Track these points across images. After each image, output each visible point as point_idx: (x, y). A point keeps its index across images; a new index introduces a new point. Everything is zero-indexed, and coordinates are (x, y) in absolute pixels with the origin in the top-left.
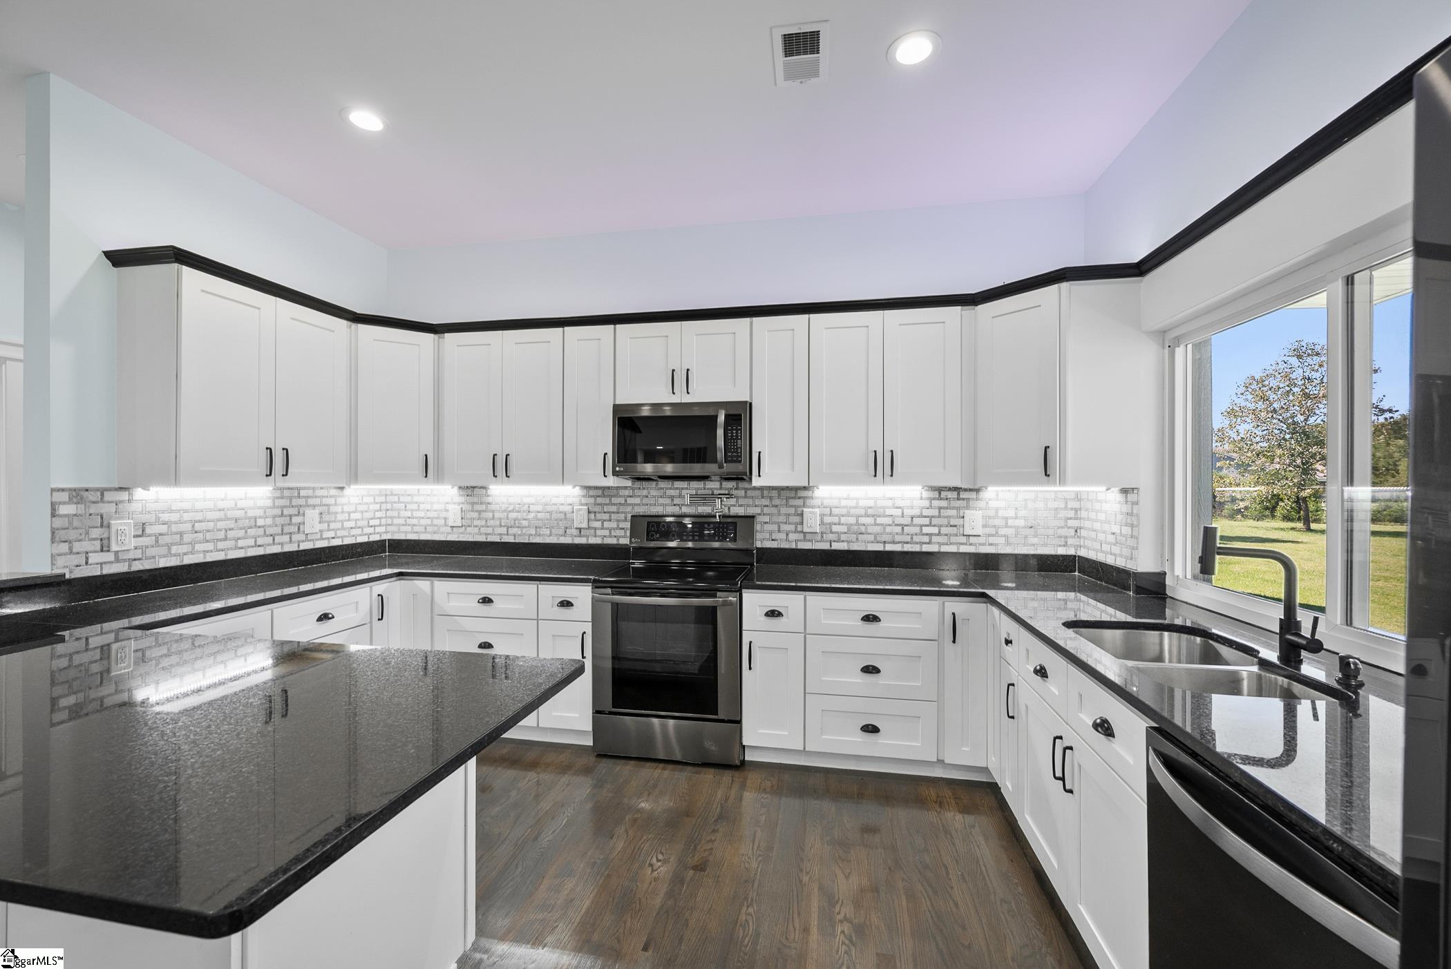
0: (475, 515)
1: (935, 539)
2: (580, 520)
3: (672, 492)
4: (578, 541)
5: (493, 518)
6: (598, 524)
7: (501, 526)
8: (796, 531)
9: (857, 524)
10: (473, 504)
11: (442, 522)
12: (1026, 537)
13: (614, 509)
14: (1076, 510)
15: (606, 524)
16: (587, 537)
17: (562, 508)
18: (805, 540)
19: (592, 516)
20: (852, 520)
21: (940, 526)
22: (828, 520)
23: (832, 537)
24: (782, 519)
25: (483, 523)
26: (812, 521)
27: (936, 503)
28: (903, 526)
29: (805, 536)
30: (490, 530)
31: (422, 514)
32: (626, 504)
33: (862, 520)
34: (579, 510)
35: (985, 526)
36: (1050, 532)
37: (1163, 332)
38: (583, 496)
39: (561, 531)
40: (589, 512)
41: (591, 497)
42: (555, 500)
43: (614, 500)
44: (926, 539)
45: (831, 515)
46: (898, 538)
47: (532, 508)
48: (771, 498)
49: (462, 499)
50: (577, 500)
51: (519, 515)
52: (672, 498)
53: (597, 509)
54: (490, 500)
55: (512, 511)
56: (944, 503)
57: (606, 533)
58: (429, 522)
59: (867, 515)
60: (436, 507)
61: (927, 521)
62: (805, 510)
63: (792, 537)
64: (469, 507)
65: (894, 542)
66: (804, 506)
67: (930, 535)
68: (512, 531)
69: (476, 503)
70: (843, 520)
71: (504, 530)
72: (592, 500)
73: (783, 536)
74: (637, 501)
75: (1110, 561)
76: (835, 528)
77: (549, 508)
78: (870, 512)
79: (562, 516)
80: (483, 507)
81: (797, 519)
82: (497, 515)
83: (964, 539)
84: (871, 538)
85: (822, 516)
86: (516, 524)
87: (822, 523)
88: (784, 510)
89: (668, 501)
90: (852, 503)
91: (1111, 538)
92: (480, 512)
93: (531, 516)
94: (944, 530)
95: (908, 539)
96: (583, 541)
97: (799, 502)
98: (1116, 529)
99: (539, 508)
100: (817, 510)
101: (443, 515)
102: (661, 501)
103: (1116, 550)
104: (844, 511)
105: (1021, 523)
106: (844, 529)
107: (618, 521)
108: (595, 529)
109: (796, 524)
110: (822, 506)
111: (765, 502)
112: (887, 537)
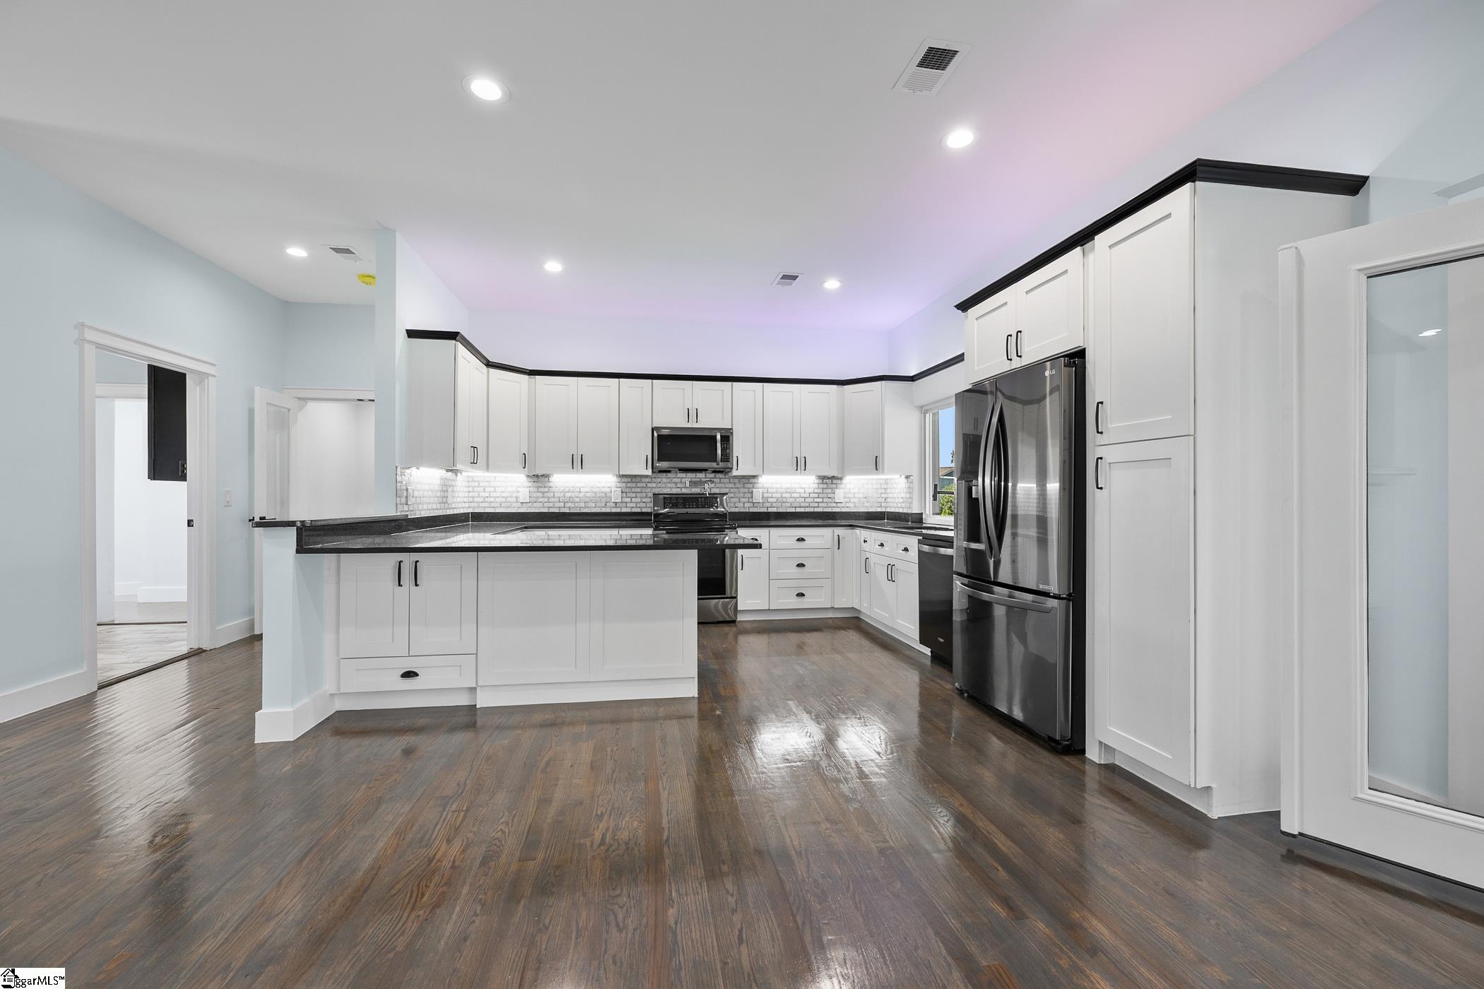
0: (540, 495)
1: (821, 505)
2: (616, 496)
3: (676, 480)
4: (614, 510)
5: (554, 497)
6: (628, 500)
7: (559, 502)
8: (749, 502)
9: (782, 497)
10: (538, 487)
11: (515, 499)
12: (863, 503)
13: (639, 490)
14: (885, 489)
15: (633, 500)
16: (621, 508)
17: (603, 490)
18: (754, 507)
19: (624, 495)
20: (779, 495)
21: (823, 498)
22: (766, 495)
23: (768, 505)
24: (741, 495)
25: (546, 500)
26: (758, 496)
27: (821, 486)
28: (805, 498)
29: (753, 505)
30: (551, 505)
31: (498, 494)
32: (646, 487)
33: (784, 495)
34: (615, 491)
35: (844, 498)
36: (874, 500)
37: (922, 407)
38: (618, 482)
39: (603, 505)
40: (622, 492)
41: (624, 482)
42: (598, 485)
43: (639, 485)
44: (816, 505)
45: (767, 493)
46: (802, 505)
47: (582, 490)
48: (735, 483)
49: (530, 484)
50: (614, 485)
51: (573, 495)
52: (676, 483)
53: (627, 490)
54: (551, 484)
55: (568, 492)
56: (825, 486)
57: (634, 505)
58: (504, 500)
59: (786, 492)
60: (509, 489)
61: (816, 495)
62: (754, 490)
63: (746, 505)
64: (535, 490)
65: (800, 507)
66: (754, 487)
67: (818, 503)
68: (567, 505)
69: (541, 487)
70: (774, 495)
71: (562, 505)
72: (624, 485)
73: (742, 505)
74: (654, 485)
75: (901, 511)
76: (770, 500)
77: (594, 490)
78: (788, 490)
79: (604, 495)
80: (546, 489)
81: (749, 495)
82: (557, 495)
83: (834, 505)
84: (789, 505)
85: (763, 493)
86: (571, 500)
87: (763, 497)
88: (742, 490)
89: (674, 485)
90: (779, 486)
91: (901, 500)
92: (543, 493)
93: (581, 495)
94: (825, 500)
95: (807, 505)
96: (618, 510)
97: (751, 486)
98: (903, 495)
99: (588, 490)
100: (760, 490)
101: (515, 495)
102: (669, 485)
103: (903, 505)
104: (774, 490)
105: (861, 496)
106: (774, 500)
107: (641, 498)
108: (626, 503)
109: (749, 498)
110: (763, 488)
111: (732, 485)
112: (797, 505)
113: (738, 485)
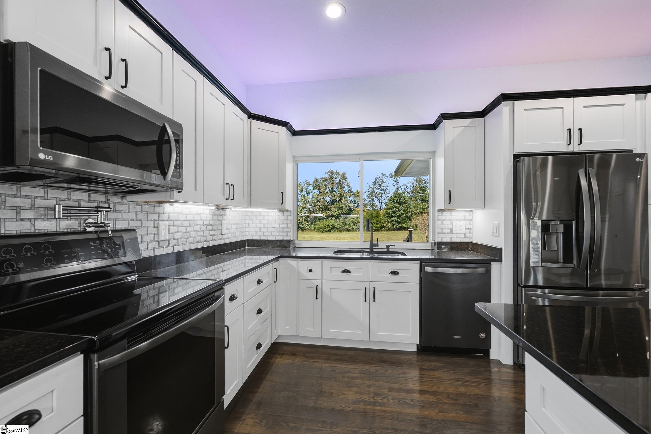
8: (154, 241)
9: (186, 231)
18: (159, 247)
20: (184, 229)
21: (215, 230)
22: (172, 229)
23: (174, 242)
24: (145, 231)
26: (164, 231)
27: (214, 216)
28: (204, 231)
29: (159, 244)
33: (190, 229)
35: (227, 228)
44: (211, 238)
45: (173, 226)
46: (202, 239)
48: (136, 213)
59: (190, 225)
61: (211, 228)
62: (160, 222)
63: (152, 245)
66: (159, 219)
70: (180, 229)
73: (145, 246)
76: (176, 236)
78: (192, 222)
81: (154, 230)
83: (221, 237)
84: (191, 240)
85: (169, 226)
87: (169, 233)
88: (146, 223)
90: (183, 217)
94: (216, 232)
95: (205, 238)
97: (156, 216)
98: (277, 226)
100: (166, 222)
104: (180, 223)
105: (235, 226)
106: (180, 235)
109: (154, 235)
110: (169, 219)
111: (132, 216)
112: (198, 239)
113: (140, 216)
